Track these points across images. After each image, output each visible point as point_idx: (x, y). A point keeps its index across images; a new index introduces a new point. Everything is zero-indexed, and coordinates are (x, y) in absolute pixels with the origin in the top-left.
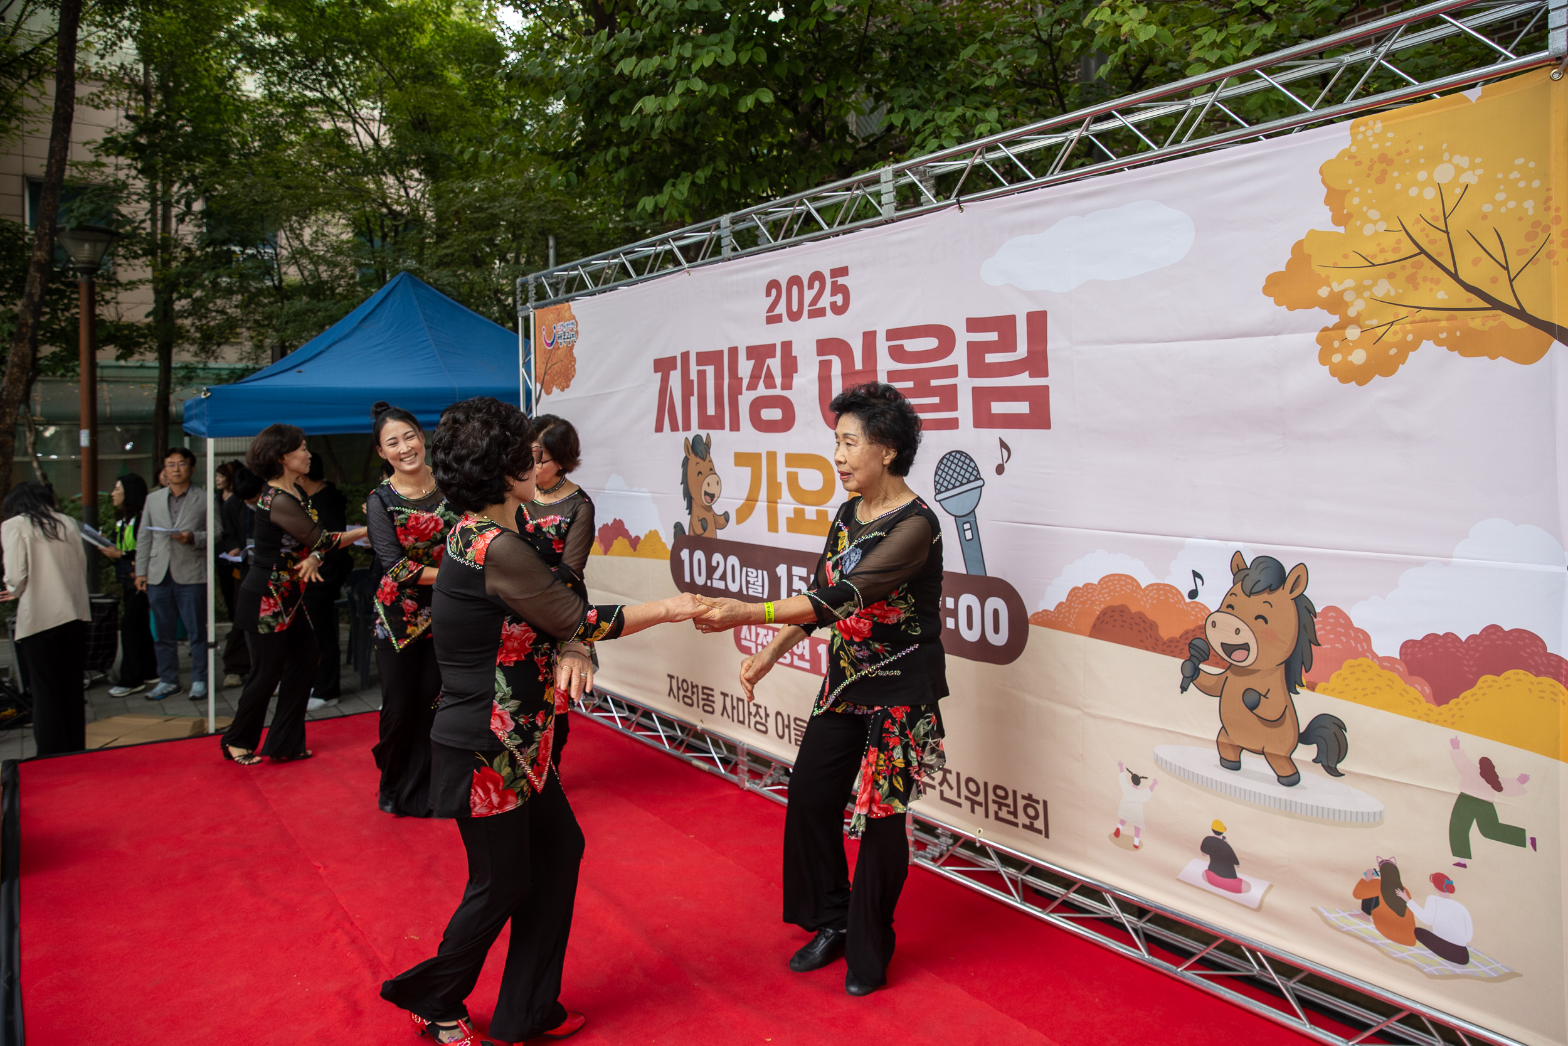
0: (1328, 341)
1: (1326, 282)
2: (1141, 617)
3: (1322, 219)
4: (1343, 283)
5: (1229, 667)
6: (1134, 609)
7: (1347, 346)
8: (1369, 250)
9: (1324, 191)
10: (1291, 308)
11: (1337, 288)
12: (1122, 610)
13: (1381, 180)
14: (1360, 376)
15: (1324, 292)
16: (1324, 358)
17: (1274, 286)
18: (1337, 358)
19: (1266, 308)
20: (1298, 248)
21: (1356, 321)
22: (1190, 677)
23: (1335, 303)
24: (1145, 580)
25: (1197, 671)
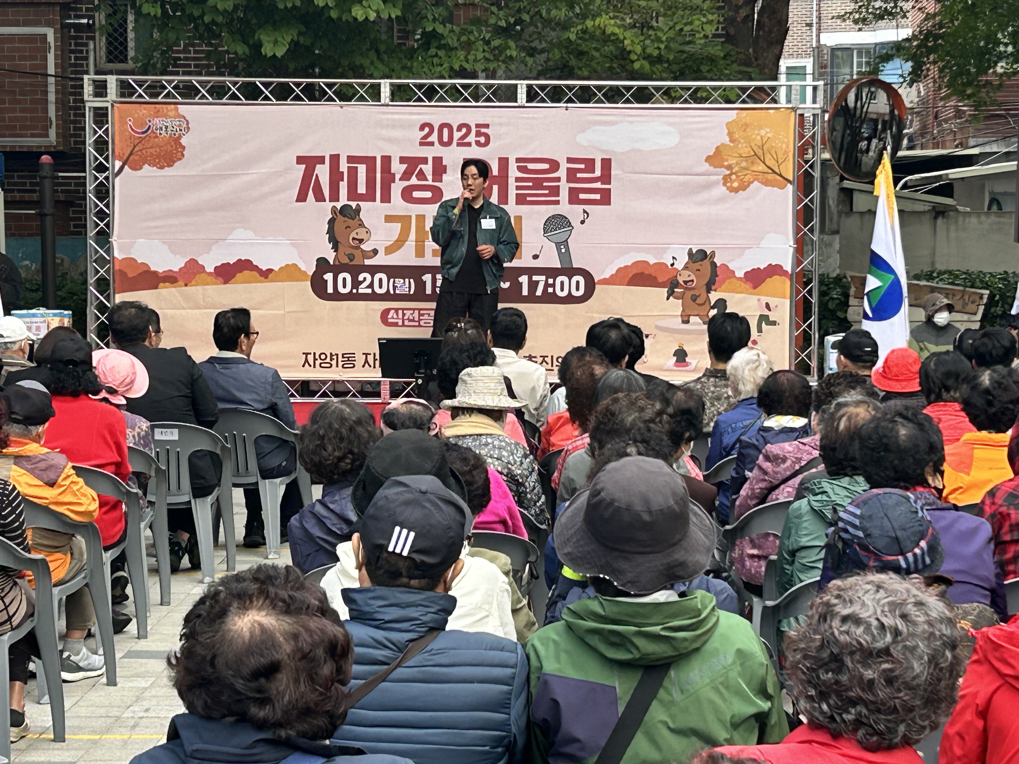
0: (726, 179)
1: (727, 160)
2: (650, 275)
3: (727, 140)
4: (733, 161)
5: (686, 289)
6: (647, 272)
7: (732, 181)
8: (741, 152)
9: (726, 131)
10: (715, 167)
11: (730, 162)
12: (642, 273)
13: (745, 130)
14: (736, 190)
15: (726, 163)
16: (725, 184)
17: (709, 159)
18: (729, 184)
19: (706, 167)
20: (717, 148)
21: (735, 173)
22: (671, 294)
23: (729, 167)
24: (652, 261)
25: (673, 292)
